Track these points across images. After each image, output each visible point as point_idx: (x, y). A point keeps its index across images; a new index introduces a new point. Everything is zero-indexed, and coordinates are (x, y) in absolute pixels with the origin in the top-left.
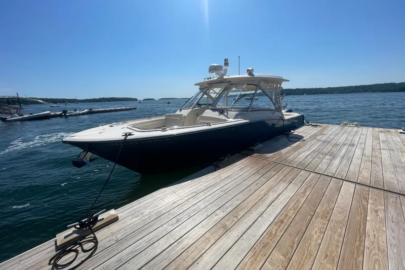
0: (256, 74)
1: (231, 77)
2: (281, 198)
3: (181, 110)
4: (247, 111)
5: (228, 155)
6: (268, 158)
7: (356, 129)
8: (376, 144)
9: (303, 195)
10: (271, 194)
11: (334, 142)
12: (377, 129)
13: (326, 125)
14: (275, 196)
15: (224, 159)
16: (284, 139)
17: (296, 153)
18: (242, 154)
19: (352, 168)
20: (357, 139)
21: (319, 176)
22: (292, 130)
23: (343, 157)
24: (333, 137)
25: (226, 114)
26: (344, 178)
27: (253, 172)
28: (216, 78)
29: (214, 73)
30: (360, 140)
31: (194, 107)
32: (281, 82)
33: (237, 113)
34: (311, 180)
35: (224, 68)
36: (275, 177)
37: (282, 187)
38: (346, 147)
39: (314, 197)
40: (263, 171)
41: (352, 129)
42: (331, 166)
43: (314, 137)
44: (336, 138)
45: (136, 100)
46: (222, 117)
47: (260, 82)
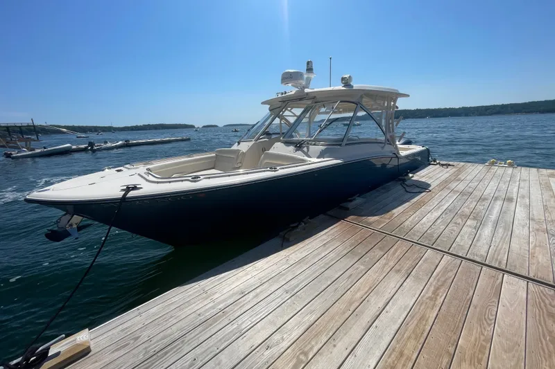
0: (356, 85)
1: (316, 90)
2: (392, 310)
3: (239, 143)
4: (340, 145)
5: (305, 220)
6: (370, 224)
7: (510, 170)
8: (547, 198)
9: (432, 303)
10: (373, 298)
11: (477, 194)
12: (544, 171)
13: (462, 164)
14: (381, 305)
15: (297, 226)
16: (397, 189)
17: (417, 213)
18: (329, 215)
19: (515, 245)
20: (515, 190)
21: (458, 261)
22: (410, 172)
23: (496, 224)
24: (476, 184)
25: (305, 149)
26: (503, 267)
27: (345, 252)
28: (293, 93)
29: (290, 85)
30: (521, 190)
31: (259, 139)
32: (397, 98)
33: (323, 148)
34: (446, 270)
35: (305, 76)
36: (382, 261)
37: (392, 285)
38: (499, 203)
39: (453, 310)
40: (361, 250)
41: (503, 172)
42: (478, 240)
43: (444, 185)
44: (480, 186)
45: (192, 127)
46: (299, 155)
47: (362, 97)
